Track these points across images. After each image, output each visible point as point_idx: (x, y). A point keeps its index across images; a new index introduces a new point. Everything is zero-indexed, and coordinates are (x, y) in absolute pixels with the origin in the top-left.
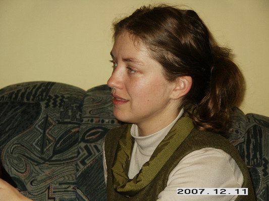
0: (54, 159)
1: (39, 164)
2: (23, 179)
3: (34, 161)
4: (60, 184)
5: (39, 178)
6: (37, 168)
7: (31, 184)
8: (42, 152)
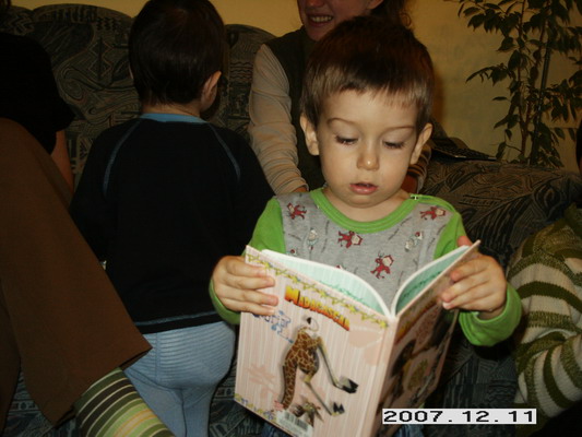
0: (113, 85)
1: (97, 90)
2: (80, 106)
3: (90, 87)
4: (123, 113)
5: (99, 106)
6: (95, 95)
7: (90, 112)
8: (100, 78)
